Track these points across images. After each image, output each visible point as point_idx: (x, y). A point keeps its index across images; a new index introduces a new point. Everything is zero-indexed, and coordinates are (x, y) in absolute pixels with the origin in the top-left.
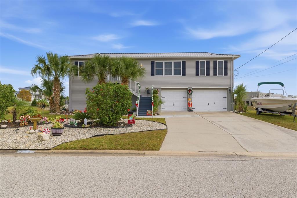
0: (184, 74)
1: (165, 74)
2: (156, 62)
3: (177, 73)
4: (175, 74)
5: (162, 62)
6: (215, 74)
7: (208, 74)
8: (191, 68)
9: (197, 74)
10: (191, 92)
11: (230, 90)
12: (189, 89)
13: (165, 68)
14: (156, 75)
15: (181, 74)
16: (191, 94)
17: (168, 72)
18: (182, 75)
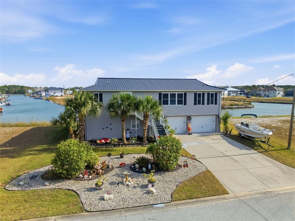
0: (185, 104)
1: (170, 104)
2: (163, 94)
3: (180, 102)
4: (178, 104)
5: (168, 94)
6: (208, 104)
7: (203, 104)
8: (190, 99)
9: (195, 104)
10: (190, 118)
11: (218, 116)
12: (188, 116)
13: (170, 98)
14: (163, 104)
15: (182, 104)
16: (190, 120)
17: (173, 102)
18: (184, 105)
